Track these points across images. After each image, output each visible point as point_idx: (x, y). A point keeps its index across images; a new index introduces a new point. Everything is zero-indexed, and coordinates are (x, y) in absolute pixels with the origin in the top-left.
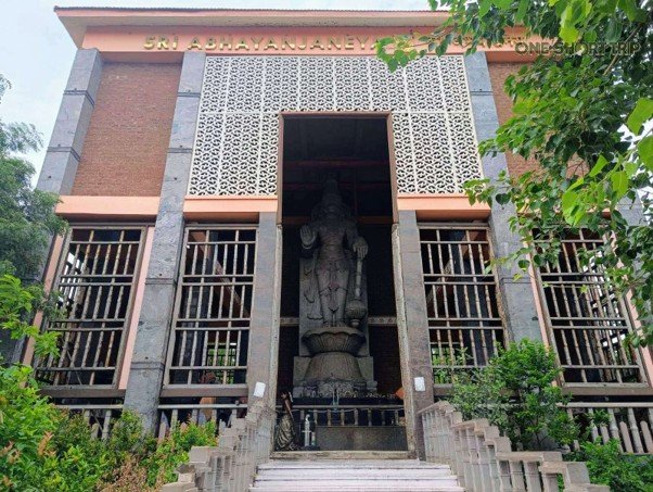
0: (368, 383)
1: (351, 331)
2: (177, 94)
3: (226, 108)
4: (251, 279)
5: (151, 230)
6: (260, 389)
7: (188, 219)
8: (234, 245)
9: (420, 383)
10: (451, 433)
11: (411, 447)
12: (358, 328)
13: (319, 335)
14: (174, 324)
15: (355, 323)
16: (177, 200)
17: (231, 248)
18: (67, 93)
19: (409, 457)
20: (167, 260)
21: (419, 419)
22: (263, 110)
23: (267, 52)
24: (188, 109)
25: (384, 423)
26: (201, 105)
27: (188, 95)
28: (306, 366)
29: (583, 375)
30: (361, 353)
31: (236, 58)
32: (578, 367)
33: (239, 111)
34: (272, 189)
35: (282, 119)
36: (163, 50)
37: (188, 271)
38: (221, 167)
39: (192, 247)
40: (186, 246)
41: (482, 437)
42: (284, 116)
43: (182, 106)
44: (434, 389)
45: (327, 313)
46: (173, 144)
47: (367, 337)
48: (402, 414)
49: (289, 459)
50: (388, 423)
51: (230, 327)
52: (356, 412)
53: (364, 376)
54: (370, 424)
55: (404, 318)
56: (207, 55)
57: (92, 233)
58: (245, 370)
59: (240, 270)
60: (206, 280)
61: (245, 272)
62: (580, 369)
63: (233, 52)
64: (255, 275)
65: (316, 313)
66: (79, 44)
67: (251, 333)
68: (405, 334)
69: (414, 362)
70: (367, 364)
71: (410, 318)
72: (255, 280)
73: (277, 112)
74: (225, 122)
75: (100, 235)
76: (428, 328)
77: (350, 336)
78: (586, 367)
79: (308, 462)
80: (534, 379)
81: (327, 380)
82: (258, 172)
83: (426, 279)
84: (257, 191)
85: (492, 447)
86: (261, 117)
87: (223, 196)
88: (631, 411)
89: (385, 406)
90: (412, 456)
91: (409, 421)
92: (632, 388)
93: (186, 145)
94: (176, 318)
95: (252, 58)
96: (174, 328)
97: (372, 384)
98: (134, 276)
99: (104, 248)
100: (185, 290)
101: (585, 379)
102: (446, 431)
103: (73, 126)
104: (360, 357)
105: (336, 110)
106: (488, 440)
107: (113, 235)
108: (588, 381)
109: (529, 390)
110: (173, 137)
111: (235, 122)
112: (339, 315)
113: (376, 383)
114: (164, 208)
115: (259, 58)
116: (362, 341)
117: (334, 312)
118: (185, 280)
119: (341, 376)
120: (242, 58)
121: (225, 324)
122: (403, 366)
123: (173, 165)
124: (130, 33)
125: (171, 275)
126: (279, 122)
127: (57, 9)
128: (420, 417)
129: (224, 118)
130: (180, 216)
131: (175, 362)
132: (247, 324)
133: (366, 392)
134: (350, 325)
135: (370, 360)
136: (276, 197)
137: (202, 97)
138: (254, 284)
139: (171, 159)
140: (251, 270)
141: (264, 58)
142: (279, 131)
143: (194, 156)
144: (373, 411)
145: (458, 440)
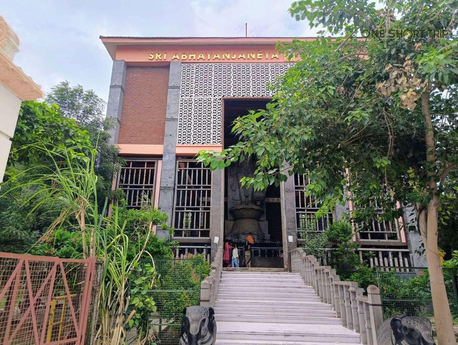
0: (265, 235)
1: (256, 208)
2: (168, 87)
3: (194, 95)
4: (210, 187)
5: (160, 162)
6: (216, 240)
7: (178, 156)
8: (201, 170)
9: (291, 239)
10: (301, 260)
11: (286, 267)
12: (260, 206)
13: (239, 210)
14: (174, 208)
15: (259, 203)
16: (172, 146)
17: (200, 171)
18: (111, 87)
19: (284, 271)
20: (170, 178)
21: (290, 255)
22: (213, 96)
23: (214, 61)
24: (174, 95)
25: (273, 256)
26: (181, 93)
27: (173, 87)
28: (232, 225)
29: (369, 236)
30: (262, 219)
31: (198, 64)
32: (367, 232)
33: (201, 97)
34: (219, 141)
35: (223, 101)
36: (159, 61)
37: (179, 182)
38: (193, 129)
39: (181, 170)
40: (178, 170)
41: (310, 262)
42: (224, 99)
43: (171, 95)
44: (297, 241)
45: (243, 197)
46: (168, 116)
47: (265, 210)
48: (282, 252)
49: (231, 271)
50: (275, 256)
51: (201, 210)
52: (260, 251)
53: (263, 231)
54: (266, 256)
55: (284, 208)
56: (182, 63)
57: (131, 163)
58: (209, 231)
59: (204, 183)
60: (189, 187)
61: (207, 183)
62: (368, 233)
63: (196, 61)
64: (212, 185)
65: (237, 197)
66: (114, 59)
67: (211, 214)
68: (285, 216)
69: (288, 229)
70: (264, 225)
71: (287, 207)
72: (212, 188)
73: (221, 97)
74: (194, 103)
75: (135, 164)
76: (296, 212)
77: (256, 210)
78: (371, 232)
79: (239, 272)
80: (342, 238)
81: (244, 234)
82: (212, 131)
83: (296, 188)
84: (211, 142)
85: (313, 265)
86: (212, 100)
87: (195, 145)
88: (390, 253)
89: (274, 248)
90: (286, 270)
91: (285, 256)
92: (392, 242)
93: (175, 117)
94: (175, 206)
95: (206, 64)
96: (175, 211)
97: (268, 236)
98: (154, 185)
99: (138, 171)
100: (178, 192)
101: (370, 238)
102: (299, 260)
103: (117, 106)
104: (261, 221)
105: (252, 96)
106: (312, 263)
107: (142, 164)
108: (371, 239)
109: (340, 242)
110: (167, 112)
111: (199, 103)
112: (250, 198)
113: (269, 236)
114: (166, 150)
115: (210, 64)
116: (263, 212)
117: (247, 197)
118: (178, 187)
119: (251, 231)
120: (201, 64)
121: (198, 209)
122: (283, 230)
123: (169, 128)
124: (140, 50)
125: (172, 185)
126: (222, 103)
127: (101, 37)
128: (290, 254)
129: (193, 101)
130: (174, 155)
131: (176, 226)
132: (209, 209)
133: (264, 240)
134: (256, 204)
135: (266, 223)
136: (221, 145)
137: (181, 88)
138: (212, 189)
139: (167, 124)
140: (209, 183)
141: (213, 64)
142: (222, 108)
143: (179, 123)
144: (268, 250)
145: (303, 263)
